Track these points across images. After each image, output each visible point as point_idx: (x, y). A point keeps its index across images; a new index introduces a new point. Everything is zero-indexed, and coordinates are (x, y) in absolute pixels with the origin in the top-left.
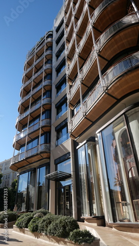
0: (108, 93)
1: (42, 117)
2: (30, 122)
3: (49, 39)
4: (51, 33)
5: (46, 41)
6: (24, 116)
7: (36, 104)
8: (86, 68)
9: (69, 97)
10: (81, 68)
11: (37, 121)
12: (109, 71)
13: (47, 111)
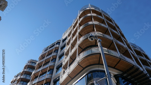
0: (79, 64)
1: (48, 73)
2: (40, 75)
3: (58, 45)
4: (60, 41)
5: (55, 46)
6: (38, 71)
7: (46, 65)
8: (73, 51)
9: (64, 64)
10: (71, 50)
11: (44, 75)
12: (81, 54)
13: (51, 70)
